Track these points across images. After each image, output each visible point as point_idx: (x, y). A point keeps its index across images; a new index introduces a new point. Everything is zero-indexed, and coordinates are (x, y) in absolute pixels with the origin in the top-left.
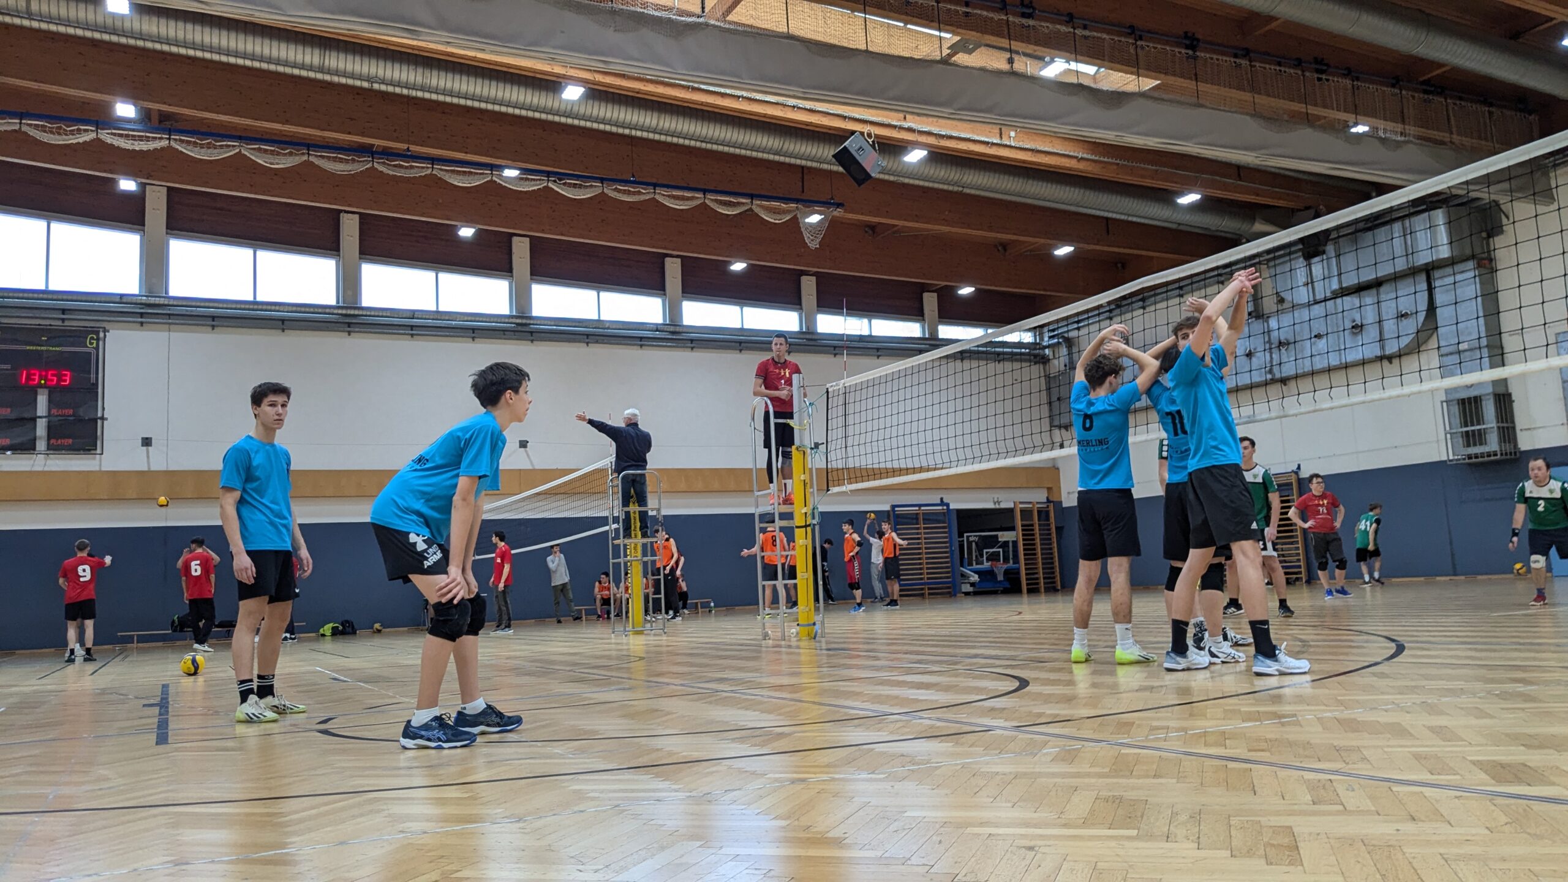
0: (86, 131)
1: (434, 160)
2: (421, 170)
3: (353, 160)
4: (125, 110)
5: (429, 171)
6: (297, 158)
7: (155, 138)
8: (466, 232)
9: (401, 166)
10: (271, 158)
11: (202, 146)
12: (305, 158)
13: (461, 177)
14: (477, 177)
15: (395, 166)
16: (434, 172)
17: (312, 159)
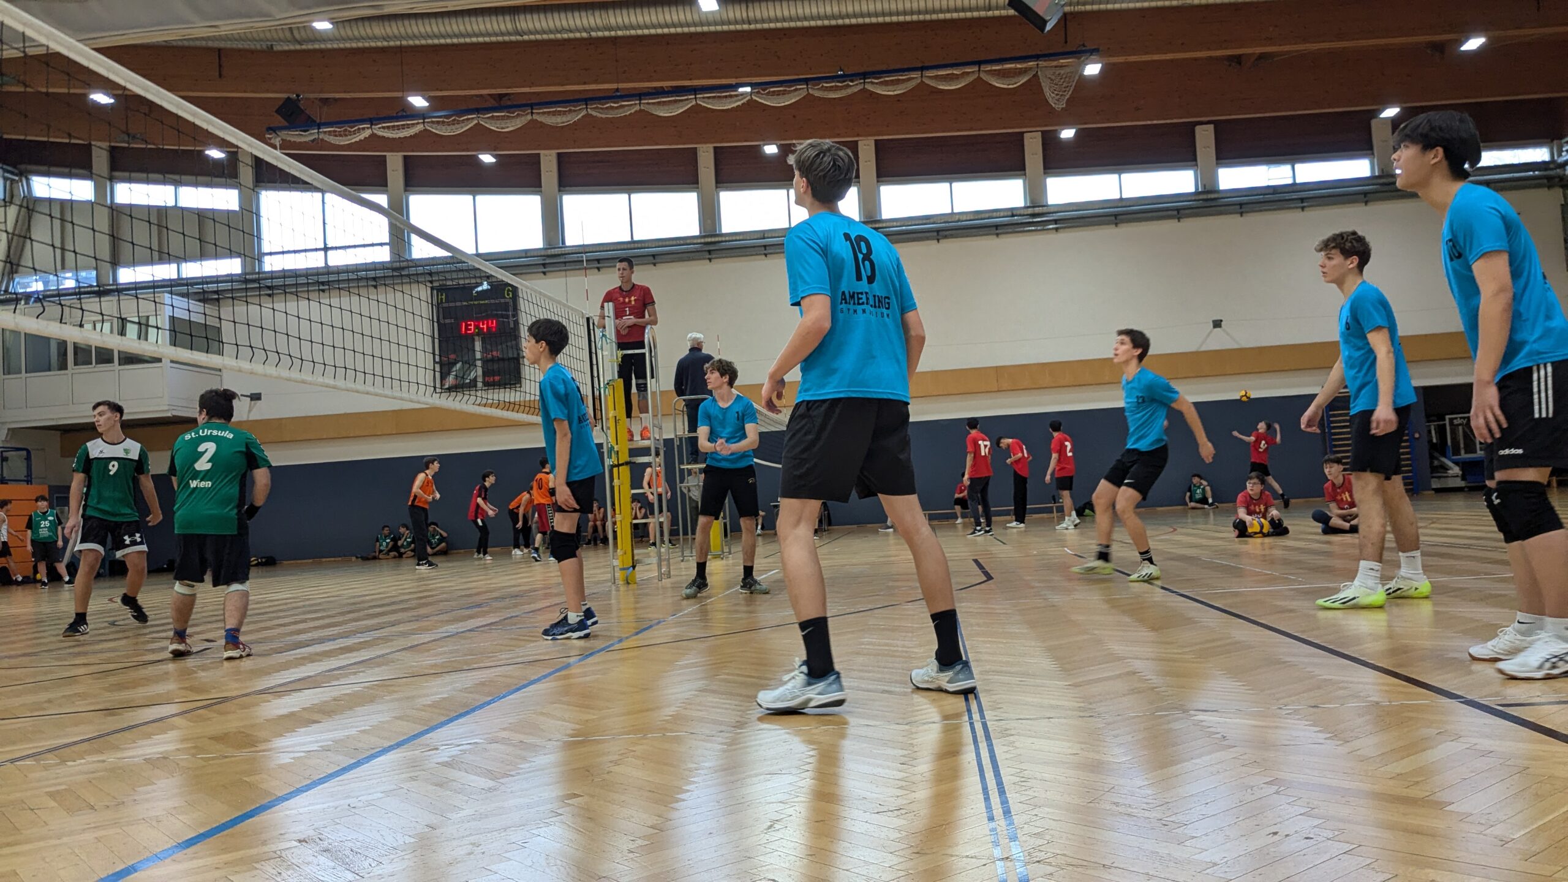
0: (364, 129)
1: (640, 95)
2: (631, 107)
3: (570, 111)
4: (418, 101)
5: (637, 108)
6: (523, 118)
7: (413, 124)
8: (771, 149)
9: (612, 108)
10: (503, 124)
11: (449, 124)
12: (529, 117)
13: (666, 107)
14: (681, 104)
15: (607, 108)
16: (642, 108)
17: (535, 117)
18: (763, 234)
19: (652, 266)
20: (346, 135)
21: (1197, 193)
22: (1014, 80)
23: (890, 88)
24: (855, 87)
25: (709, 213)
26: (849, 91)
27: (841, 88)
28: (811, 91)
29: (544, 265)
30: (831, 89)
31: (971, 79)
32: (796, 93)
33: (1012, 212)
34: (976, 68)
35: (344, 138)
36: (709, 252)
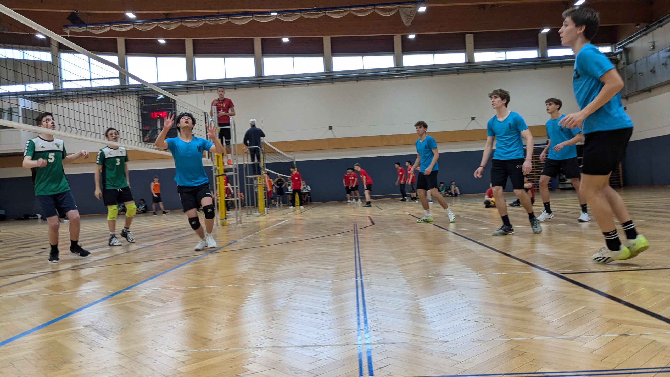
0: (106, 27)
1: (228, 15)
2: (225, 21)
3: (198, 21)
4: (131, 15)
5: (227, 21)
6: (177, 24)
7: (129, 25)
8: (286, 40)
9: (216, 20)
10: (168, 26)
11: (144, 26)
12: (180, 24)
13: (240, 21)
14: (247, 19)
15: (214, 20)
16: (230, 21)
17: (183, 24)
18: (283, 77)
19: (234, 90)
20: (99, 30)
21: (466, 63)
22: (389, 13)
23: (336, 15)
24: (321, 14)
25: (259, 67)
26: (319, 16)
27: (316, 14)
28: (303, 16)
29: (187, 88)
30: (312, 15)
31: (371, 12)
32: (297, 16)
33: (389, 69)
34: (373, 8)
35: (98, 31)
36: (259, 84)
